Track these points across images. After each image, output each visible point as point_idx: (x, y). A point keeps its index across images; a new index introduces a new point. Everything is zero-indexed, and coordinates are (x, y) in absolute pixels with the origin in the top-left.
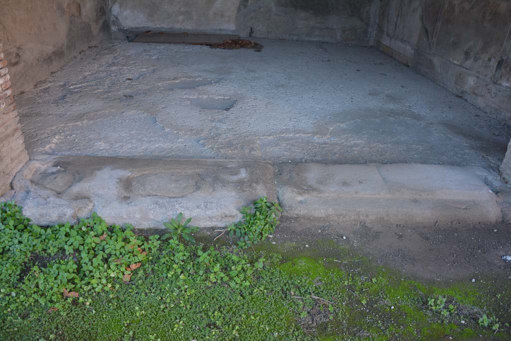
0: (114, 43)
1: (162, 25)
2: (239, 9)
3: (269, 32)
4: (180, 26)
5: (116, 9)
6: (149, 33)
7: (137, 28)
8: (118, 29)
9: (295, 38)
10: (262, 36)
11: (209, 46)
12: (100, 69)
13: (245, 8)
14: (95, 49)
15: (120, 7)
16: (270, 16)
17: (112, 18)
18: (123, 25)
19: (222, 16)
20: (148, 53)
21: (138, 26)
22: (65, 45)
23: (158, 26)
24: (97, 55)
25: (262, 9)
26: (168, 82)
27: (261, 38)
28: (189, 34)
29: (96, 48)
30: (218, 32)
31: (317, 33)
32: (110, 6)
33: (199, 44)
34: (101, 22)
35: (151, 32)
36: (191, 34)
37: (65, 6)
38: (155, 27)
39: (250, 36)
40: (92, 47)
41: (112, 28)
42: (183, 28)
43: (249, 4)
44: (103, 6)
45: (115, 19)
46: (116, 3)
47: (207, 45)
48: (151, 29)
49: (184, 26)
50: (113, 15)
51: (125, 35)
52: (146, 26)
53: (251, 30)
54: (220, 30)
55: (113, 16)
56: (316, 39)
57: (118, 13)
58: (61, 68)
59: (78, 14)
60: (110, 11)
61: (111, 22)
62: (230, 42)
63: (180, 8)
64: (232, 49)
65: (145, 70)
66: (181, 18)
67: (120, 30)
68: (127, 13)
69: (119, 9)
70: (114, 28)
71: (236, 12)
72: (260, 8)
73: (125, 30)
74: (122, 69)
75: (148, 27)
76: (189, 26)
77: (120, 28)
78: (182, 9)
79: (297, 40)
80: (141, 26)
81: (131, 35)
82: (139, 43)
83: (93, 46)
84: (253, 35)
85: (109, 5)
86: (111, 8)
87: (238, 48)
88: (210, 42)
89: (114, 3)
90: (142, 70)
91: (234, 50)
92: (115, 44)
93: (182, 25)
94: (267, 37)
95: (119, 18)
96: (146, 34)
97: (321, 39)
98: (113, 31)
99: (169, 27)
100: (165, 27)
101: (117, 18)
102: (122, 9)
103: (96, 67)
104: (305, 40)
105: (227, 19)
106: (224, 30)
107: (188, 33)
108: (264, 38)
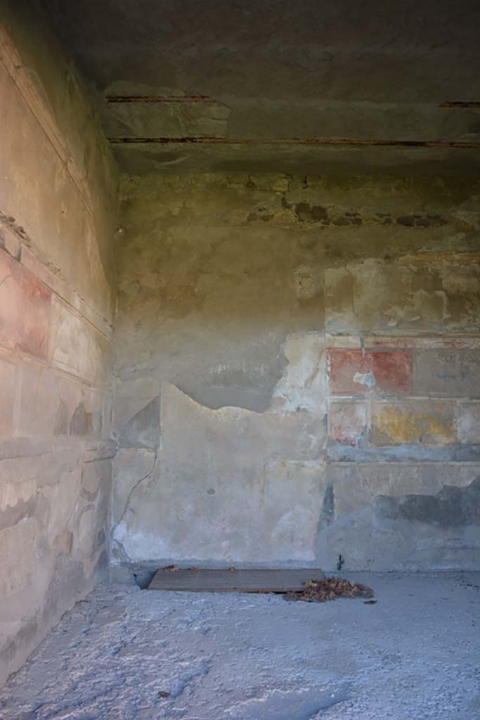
0: (116, 592)
1: (193, 556)
2: (319, 527)
3: (369, 561)
4: (224, 558)
5: (120, 532)
6: (172, 570)
7: (151, 561)
8: (121, 562)
9: (414, 568)
10: (359, 569)
11: (281, 595)
12: (102, 661)
13: (328, 525)
14: (87, 606)
15: (128, 528)
16: (370, 535)
17: (114, 545)
18: (129, 556)
19: (292, 539)
20: (181, 618)
21: (153, 558)
22: (42, 610)
23: (187, 558)
24: (91, 623)
25: (356, 525)
26: (245, 703)
27: (358, 572)
28: (238, 570)
29: (89, 604)
30: (287, 566)
31: (448, 557)
32: (113, 526)
33: (262, 592)
34: (98, 555)
35: (176, 569)
36: (242, 570)
37: (51, 541)
38: (182, 559)
39: (339, 568)
40: (81, 601)
41: (112, 562)
42: (228, 560)
43: (335, 518)
44: (103, 529)
45: (117, 547)
46: (122, 522)
47: (277, 593)
48: (175, 563)
49: (229, 557)
50: (116, 540)
51: (132, 572)
52: (167, 557)
53: (340, 558)
54: (290, 561)
55: (115, 542)
56: (448, 567)
57: (123, 537)
58: (27, 661)
59: (68, 551)
60: (112, 534)
61: (111, 552)
62: (315, 585)
63: (224, 529)
64: (323, 601)
65: (187, 663)
66: (225, 544)
67: (124, 564)
68: (138, 537)
69: (125, 531)
70: (114, 562)
71: (315, 531)
72: (353, 522)
73: (132, 564)
74: (144, 660)
75: (171, 560)
76: (238, 557)
77: (123, 561)
78: (227, 531)
79: (418, 572)
80: (159, 557)
81: (140, 572)
82: (161, 592)
83: (83, 599)
84: (344, 567)
85: (110, 525)
86: (114, 529)
87: (333, 599)
88: (281, 587)
89: (119, 523)
90: (183, 664)
91: (328, 602)
92: (120, 594)
93: (227, 556)
94: (367, 569)
95: (124, 545)
96: (167, 571)
97: (457, 566)
98: (112, 566)
99: (204, 559)
100: (200, 559)
101: (121, 546)
102: (130, 530)
103: (94, 654)
104: (430, 570)
105: (300, 543)
106: (296, 561)
107: (237, 568)
108: (363, 571)
